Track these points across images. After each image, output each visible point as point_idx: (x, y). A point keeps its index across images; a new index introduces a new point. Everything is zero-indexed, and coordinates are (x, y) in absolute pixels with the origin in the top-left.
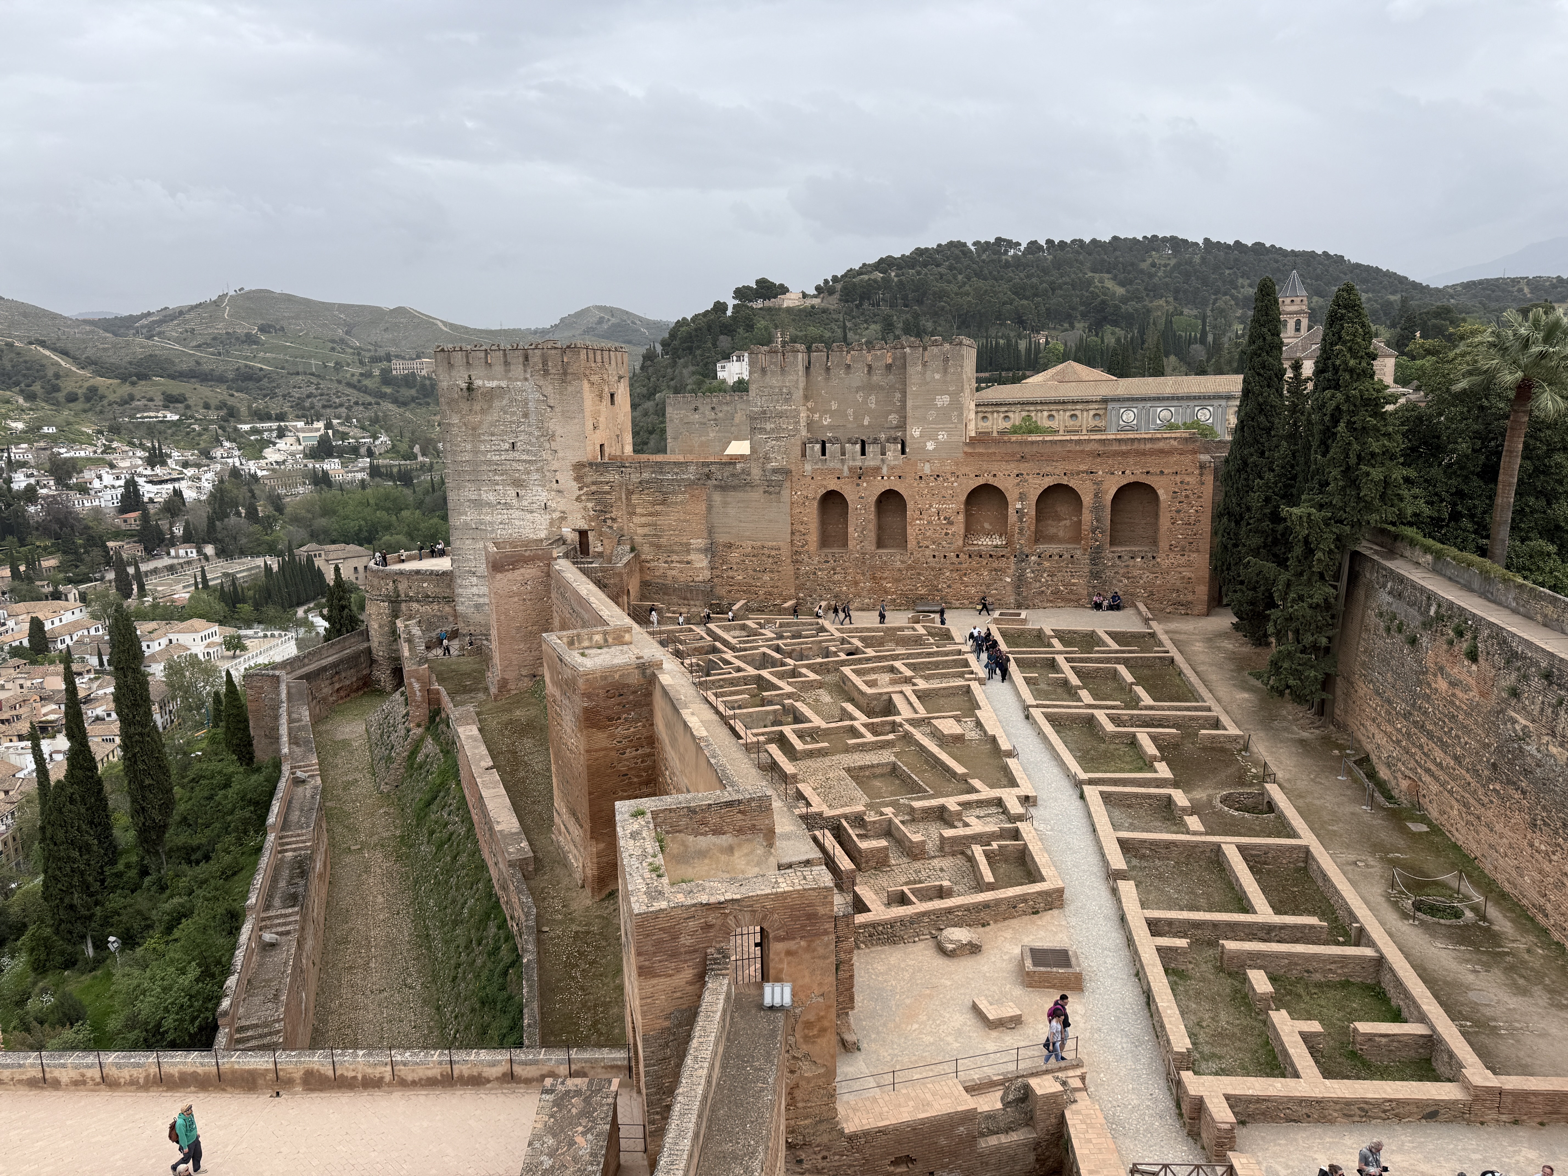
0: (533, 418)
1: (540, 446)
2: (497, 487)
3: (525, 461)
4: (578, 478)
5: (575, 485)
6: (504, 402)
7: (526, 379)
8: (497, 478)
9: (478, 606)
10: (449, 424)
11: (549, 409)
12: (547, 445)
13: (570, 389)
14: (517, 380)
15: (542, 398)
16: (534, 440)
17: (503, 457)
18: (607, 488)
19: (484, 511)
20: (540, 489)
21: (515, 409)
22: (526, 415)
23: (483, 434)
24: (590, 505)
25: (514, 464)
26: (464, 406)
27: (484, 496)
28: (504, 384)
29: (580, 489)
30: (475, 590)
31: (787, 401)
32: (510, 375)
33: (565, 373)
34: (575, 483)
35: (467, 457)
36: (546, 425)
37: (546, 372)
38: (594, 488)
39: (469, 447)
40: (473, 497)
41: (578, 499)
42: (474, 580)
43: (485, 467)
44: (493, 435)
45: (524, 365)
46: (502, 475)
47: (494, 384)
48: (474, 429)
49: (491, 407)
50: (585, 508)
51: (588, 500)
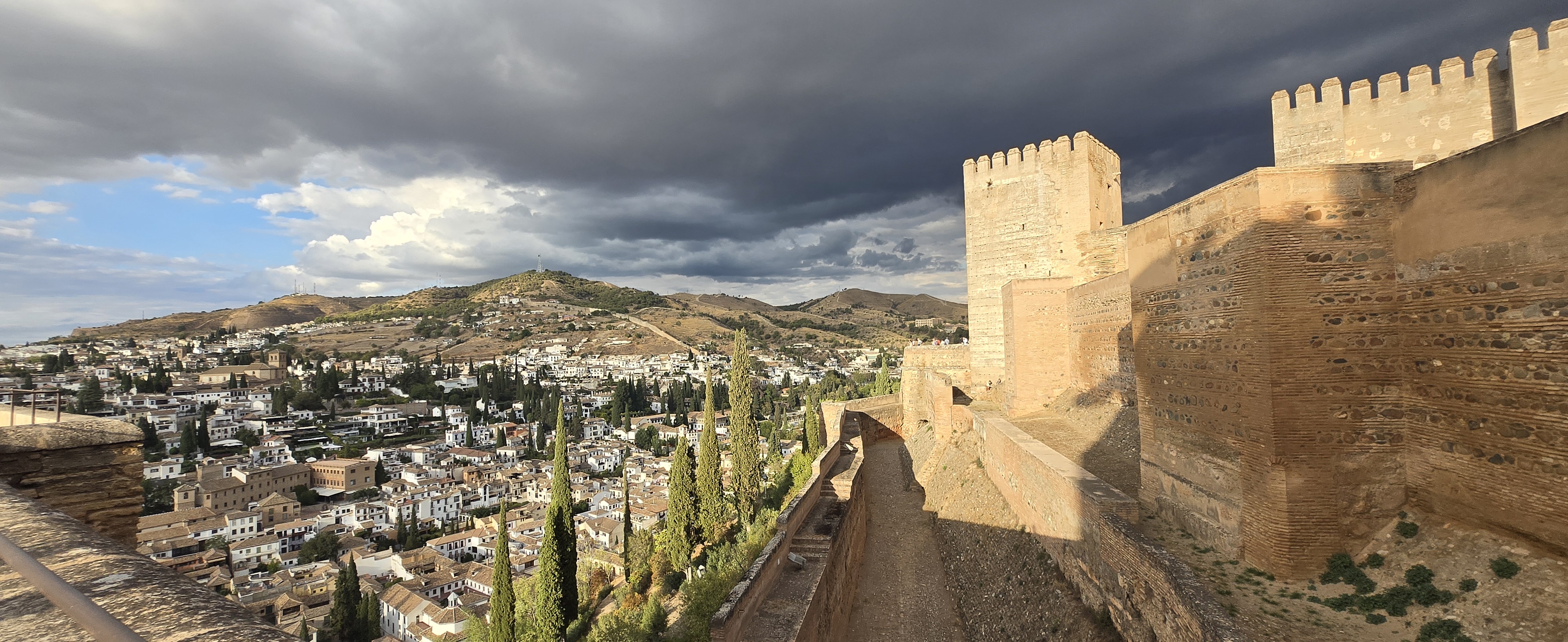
0: (1041, 201)
1: (1047, 224)
2: (1008, 262)
3: (1032, 238)
4: (1082, 245)
5: (1079, 252)
6: (1017, 194)
7: (1037, 172)
8: (1008, 255)
9: (988, 361)
10: (972, 218)
11: (1056, 192)
12: (1053, 222)
13: (1075, 172)
14: (1029, 173)
15: (1050, 184)
16: (1041, 220)
17: (1014, 238)
18: (1110, 251)
19: (997, 282)
20: (1045, 259)
21: (1026, 197)
22: (1035, 201)
23: (999, 222)
24: (1092, 268)
25: (1023, 241)
26: (984, 202)
27: (997, 271)
28: (1017, 179)
29: (1083, 255)
30: (986, 348)
31: (1324, 135)
32: (1023, 171)
33: (1072, 160)
34: (1078, 251)
35: (984, 241)
36: (1053, 205)
37: (1054, 162)
38: (1096, 253)
39: (987, 233)
40: (989, 273)
41: (1081, 264)
42: (986, 340)
43: (999, 248)
44: (1006, 221)
45: (1036, 161)
46: (1013, 251)
47: (1009, 181)
48: (991, 218)
49: (1006, 199)
50: (1087, 271)
51: (1090, 264)
